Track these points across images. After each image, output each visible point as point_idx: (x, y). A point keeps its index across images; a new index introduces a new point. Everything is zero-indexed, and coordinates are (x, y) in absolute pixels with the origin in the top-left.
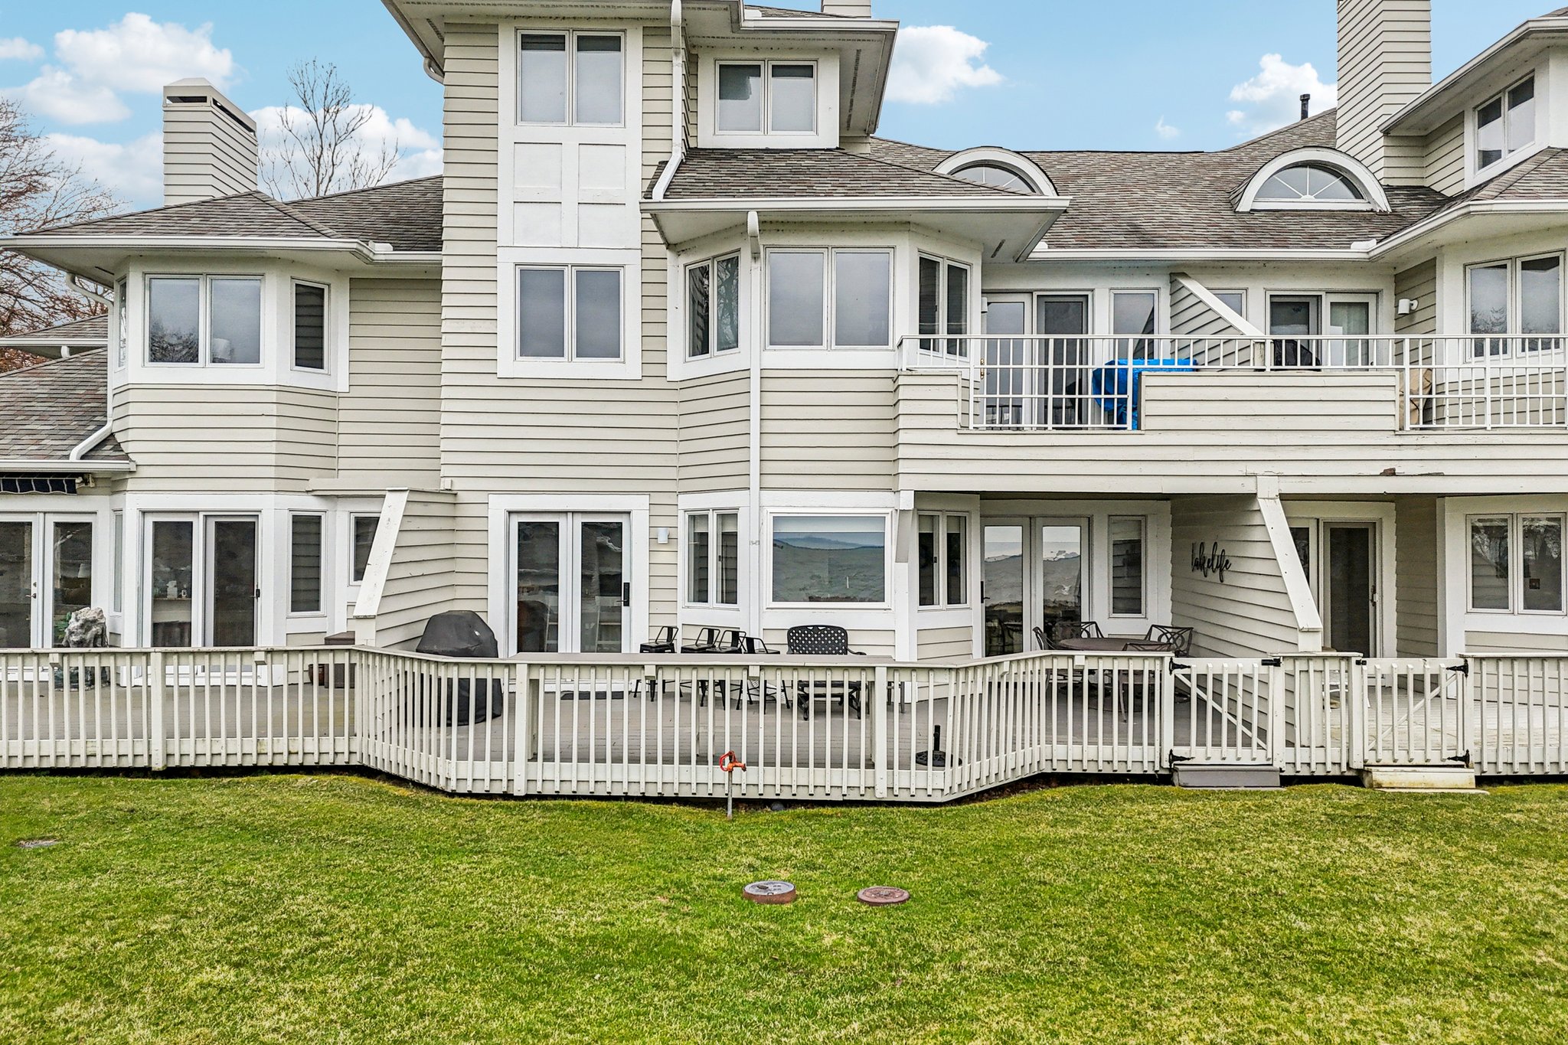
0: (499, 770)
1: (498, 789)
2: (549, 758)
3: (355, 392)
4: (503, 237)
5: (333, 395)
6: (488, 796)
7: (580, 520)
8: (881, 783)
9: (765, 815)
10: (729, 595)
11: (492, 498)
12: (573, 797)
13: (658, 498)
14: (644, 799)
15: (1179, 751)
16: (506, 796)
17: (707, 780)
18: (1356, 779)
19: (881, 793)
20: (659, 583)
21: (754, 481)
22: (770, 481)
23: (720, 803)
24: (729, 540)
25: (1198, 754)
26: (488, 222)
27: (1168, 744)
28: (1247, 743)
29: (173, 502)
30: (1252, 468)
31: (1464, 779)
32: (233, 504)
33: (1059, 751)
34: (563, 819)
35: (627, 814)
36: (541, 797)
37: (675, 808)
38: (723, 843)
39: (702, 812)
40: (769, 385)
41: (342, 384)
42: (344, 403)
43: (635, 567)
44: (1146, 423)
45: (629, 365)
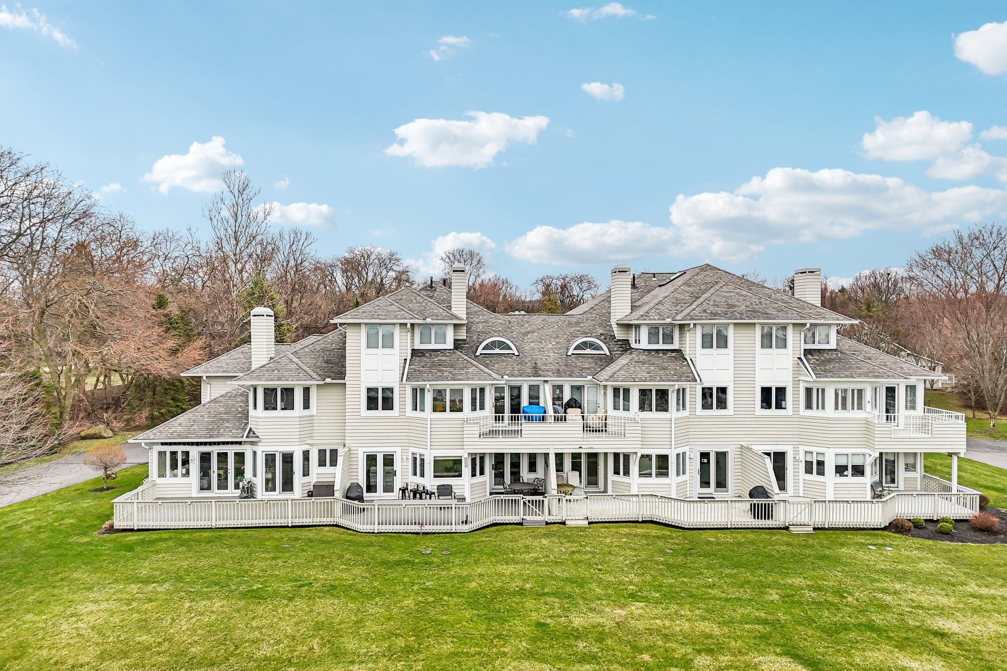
0: (372, 527)
1: (371, 531)
2: (382, 524)
3: (319, 415)
4: (362, 379)
5: (312, 416)
6: (369, 533)
7: (382, 454)
8: (453, 528)
9: (429, 536)
10: (422, 475)
11: (359, 449)
12: (388, 533)
13: (403, 448)
14: (403, 533)
15: (524, 517)
16: (373, 533)
17: (416, 528)
18: (564, 523)
19: (454, 531)
20: (403, 470)
21: (429, 447)
22: (432, 447)
23: (419, 533)
24: (422, 460)
25: (528, 518)
26: (358, 375)
27: (522, 516)
28: (539, 515)
29: (270, 449)
30: (548, 447)
31: (586, 522)
32: (287, 449)
33: (497, 518)
34: (387, 538)
35: (400, 537)
36: (380, 533)
37: (410, 535)
38: (419, 543)
39: (415, 536)
40: (433, 422)
41: (315, 413)
42: (315, 418)
43: (397, 466)
44: (523, 436)
45: (395, 412)
